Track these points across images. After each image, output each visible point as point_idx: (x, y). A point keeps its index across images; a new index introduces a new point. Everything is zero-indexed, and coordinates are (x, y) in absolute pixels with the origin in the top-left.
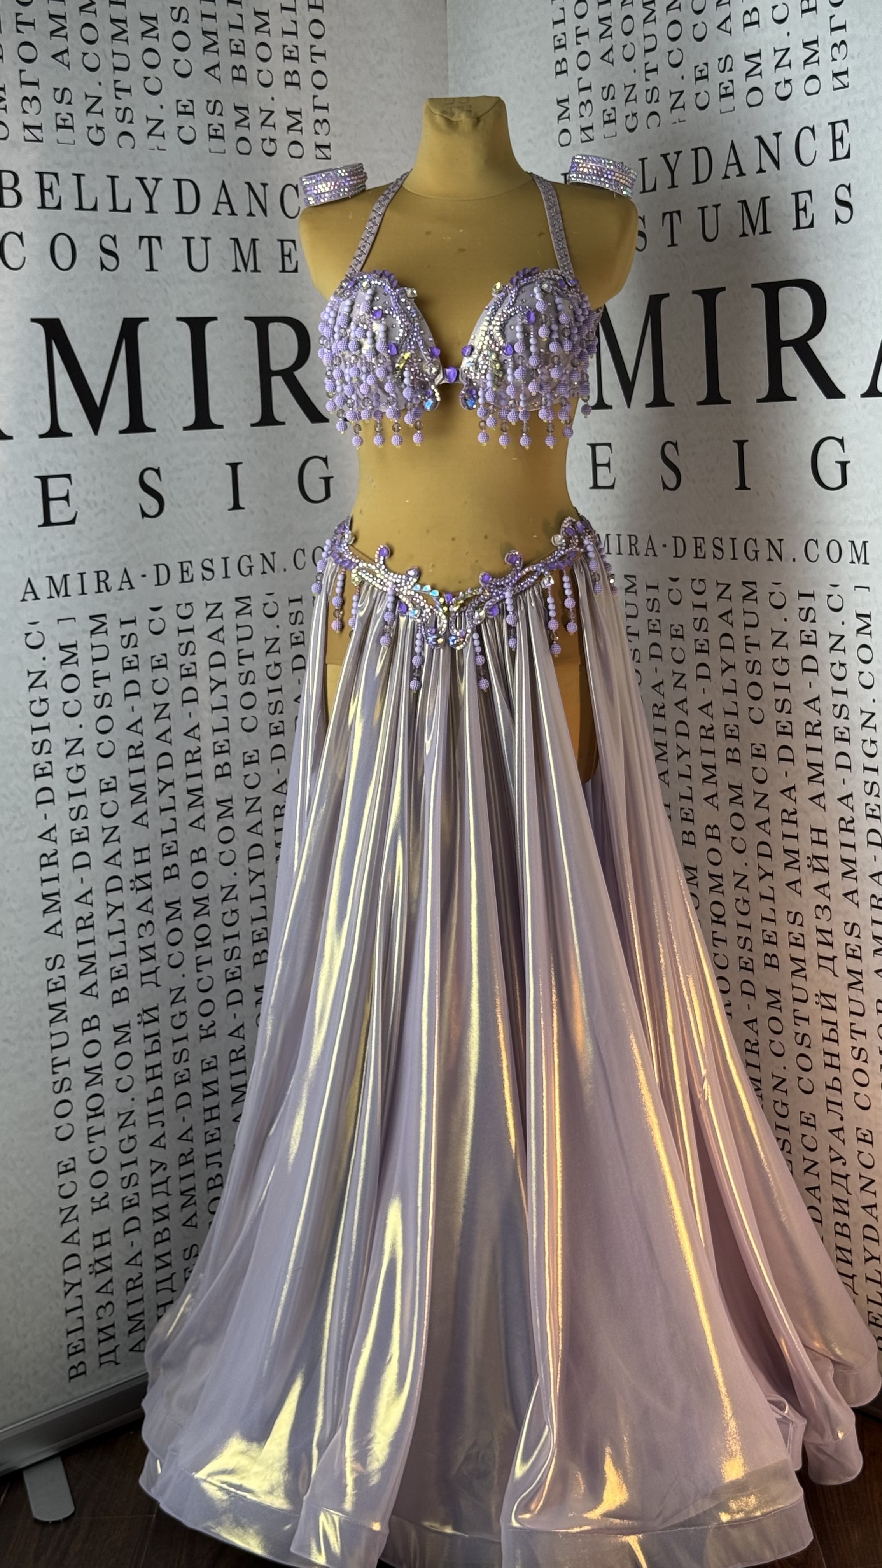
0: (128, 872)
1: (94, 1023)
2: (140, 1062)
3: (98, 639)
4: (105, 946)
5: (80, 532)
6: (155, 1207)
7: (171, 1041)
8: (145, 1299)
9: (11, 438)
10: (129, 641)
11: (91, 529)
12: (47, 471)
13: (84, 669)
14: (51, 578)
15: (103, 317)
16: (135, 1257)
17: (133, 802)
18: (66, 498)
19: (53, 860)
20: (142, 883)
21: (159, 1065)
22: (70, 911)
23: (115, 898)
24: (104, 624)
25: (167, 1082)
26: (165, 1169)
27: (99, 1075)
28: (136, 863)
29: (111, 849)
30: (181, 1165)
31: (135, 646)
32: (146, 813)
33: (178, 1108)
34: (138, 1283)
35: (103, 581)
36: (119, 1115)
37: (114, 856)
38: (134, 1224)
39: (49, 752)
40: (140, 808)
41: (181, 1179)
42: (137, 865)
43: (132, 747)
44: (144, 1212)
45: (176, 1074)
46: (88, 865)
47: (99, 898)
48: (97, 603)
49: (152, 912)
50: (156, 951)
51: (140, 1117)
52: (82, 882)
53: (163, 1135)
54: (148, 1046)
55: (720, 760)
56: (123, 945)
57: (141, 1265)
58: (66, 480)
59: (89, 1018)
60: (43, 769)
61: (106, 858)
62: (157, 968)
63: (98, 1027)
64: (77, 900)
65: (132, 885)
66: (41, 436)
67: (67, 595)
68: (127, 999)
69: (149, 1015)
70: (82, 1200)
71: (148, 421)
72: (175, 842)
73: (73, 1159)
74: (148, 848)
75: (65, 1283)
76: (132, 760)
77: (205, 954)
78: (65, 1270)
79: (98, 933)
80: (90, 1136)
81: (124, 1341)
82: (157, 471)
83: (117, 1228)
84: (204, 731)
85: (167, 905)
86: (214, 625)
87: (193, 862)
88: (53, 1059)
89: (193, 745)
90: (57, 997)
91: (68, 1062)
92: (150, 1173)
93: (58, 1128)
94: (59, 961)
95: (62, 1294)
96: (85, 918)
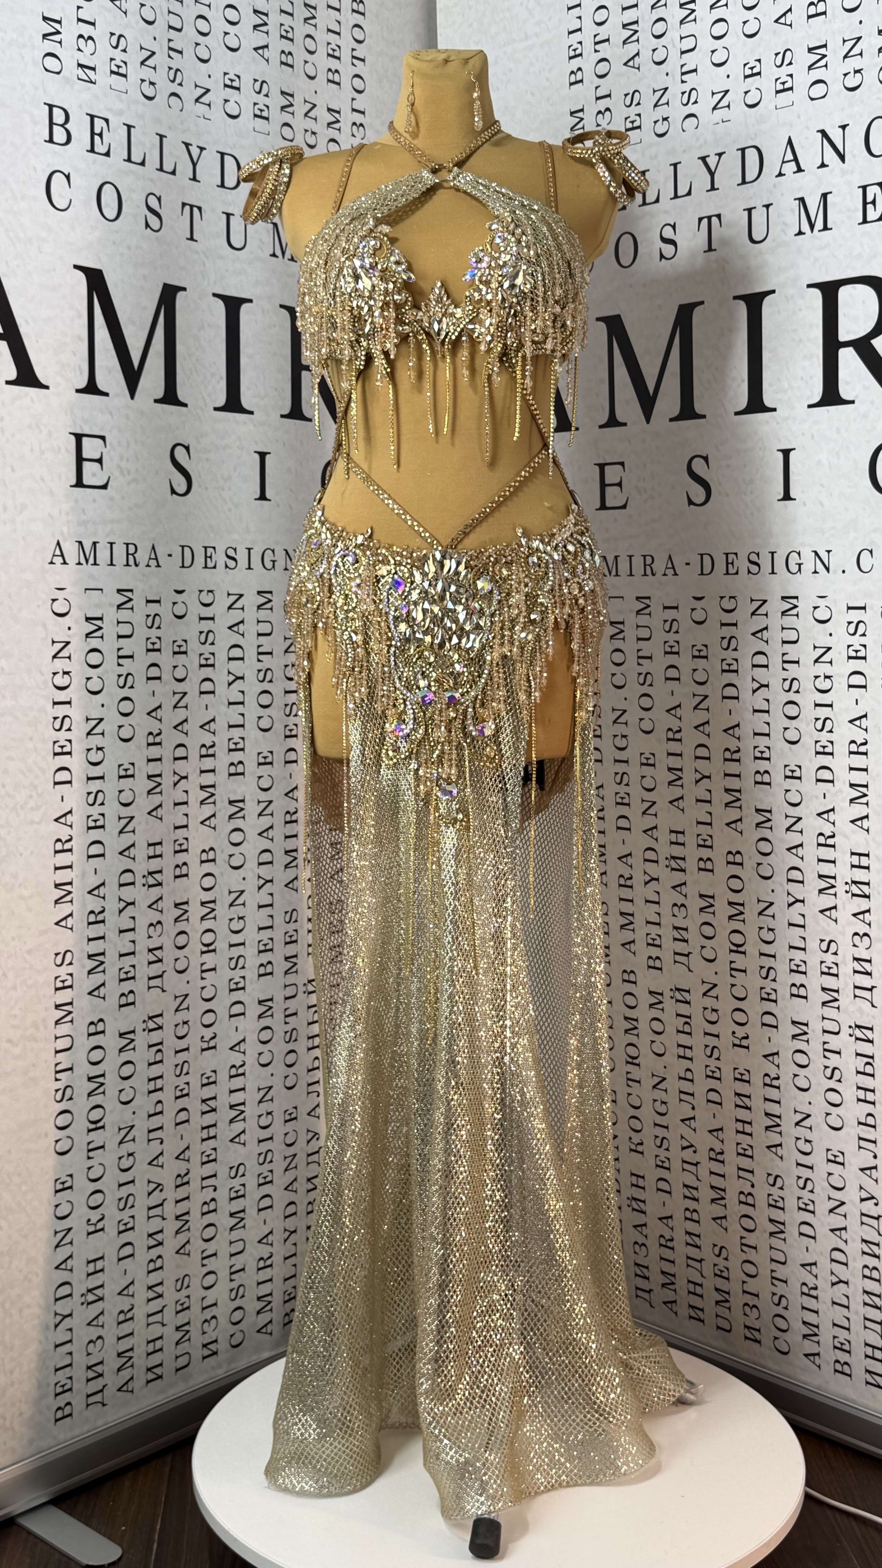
0: (141, 867)
1: (100, 1027)
2: (143, 1072)
3: (124, 615)
5: (112, 499)
6: (151, 1232)
7: (173, 1052)
8: (135, 1333)
9: (47, 387)
10: (153, 621)
11: (123, 498)
12: (82, 429)
13: (109, 645)
14: (80, 543)
15: (144, 277)
16: (127, 1287)
17: (149, 792)
18: (100, 461)
19: (67, 846)
20: (154, 879)
21: (161, 1077)
22: (82, 904)
23: (128, 894)
24: (131, 600)
25: (167, 1096)
26: (161, 1190)
27: (102, 1084)
28: (150, 857)
29: (127, 840)
30: (177, 1187)
31: (159, 628)
32: (160, 806)
33: (177, 1124)
34: (129, 1316)
35: (132, 555)
36: (120, 1129)
37: (128, 848)
38: (128, 1250)
39: (69, 730)
40: (156, 800)
41: (177, 1202)
42: (151, 860)
43: (151, 733)
44: (139, 1238)
45: (176, 1088)
46: (103, 855)
47: (111, 891)
48: (124, 577)
49: (161, 911)
50: (164, 954)
52: (96, 873)
53: (162, 1153)
54: (151, 1055)
55: (746, 784)
56: (132, 944)
57: (133, 1295)
58: (100, 441)
59: (96, 1021)
60: (62, 747)
61: (121, 850)
62: (164, 972)
63: (103, 1032)
64: (89, 892)
65: (144, 881)
67: (95, 564)
68: (133, 1003)
69: (154, 1022)
70: (77, 1222)
71: (181, 394)
72: (187, 839)
73: (71, 1176)
74: (160, 843)
75: (56, 1314)
76: (150, 747)
77: (210, 960)
78: (57, 1300)
79: (108, 929)
80: (89, 1151)
81: (112, 1380)
82: (187, 448)
83: (111, 1255)
84: (220, 725)
85: (177, 905)
86: (235, 616)
87: (202, 862)
88: (56, 1065)
89: (208, 739)
90: (64, 996)
91: (71, 1069)
92: (147, 1195)
93: (57, 1141)
94: (68, 957)
95: (53, 1327)
96: (97, 912)
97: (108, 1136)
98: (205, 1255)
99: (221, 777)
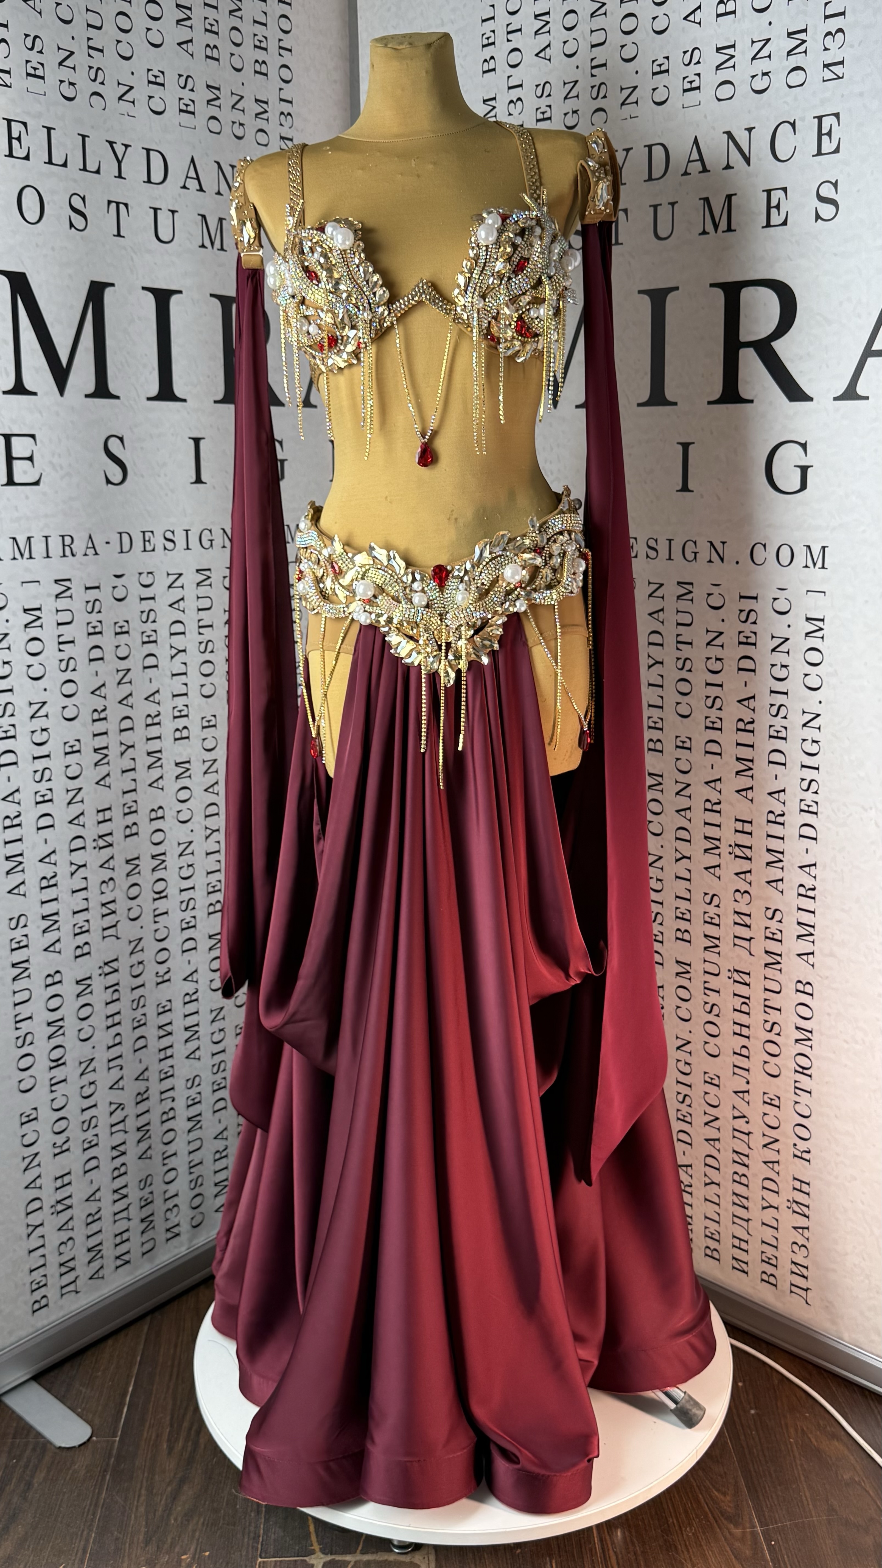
0: (91, 831)
1: (57, 978)
2: (100, 1012)
3: (62, 603)
4: (67, 904)
5: (45, 494)
6: (114, 1145)
7: (130, 990)
8: (103, 1231)
10: (93, 606)
11: (56, 492)
12: (10, 429)
13: (49, 633)
14: (14, 539)
15: (70, 276)
16: (94, 1194)
17: (96, 765)
18: (30, 459)
19: (16, 822)
20: (104, 841)
21: (119, 1013)
22: (33, 872)
23: (79, 858)
24: (69, 588)
25: (125, 1029)
26: (123, 1109)
27: (61, 1027)
28: (99, 823)
29: (75, 810)
30: (137, 1103)
31: (100, 612)
32: (108, 775)
33: (135, 1051)
34: (97, 1216)
35: (69, 546)
36: (81, 1063)
37: (77, 817)
38: (93, 1163)
39: (12, 715)
40: (103, 770)
41: (138, 1116)
42: (101, 825)
43: (95, 710)
44: (103, 1152)
45: (134, 1019)
46: (52, 826)
47: (62, 857)
48: (62, 567)
49: (113, 869)
50: (117, 906)
51: (100, 1064)
52: (46, 842)
53: (122, 1078)
54: (108, 996)
56: (85, 901)
57: (99, 1200)
58: (30, 439)
59: (52, 973)
60: (6, 732)
61: (70, 819)
62: (117, 922)
63: (60, 982)
64: (41, 861)
65: (95, 844)
66: (5, 393)
67: (31, 558)
68: (89, 953)
69: (110, 966)
70: (44, 1147)
71: (113, 388)
72: (135, 801)
73: (35, 1109)
74: (109, 809)
75: (28, 1225)
76: (96, 723)
77: (162, 905)
78: (28, 1214)
79: (61, 892)
80: (52, 1085)
81: (83, 1271)
82: (121, 439)
83: (77, 1169)
84: (165, 696)
85: (128, 862)
86: (176, 594)
87: (152, 820)
88: (16, 1016)
89: (153, 709)
90: (18, 956)
91: (30, 1018)
92: (108, 1114)
93: (20, 1082)
94: (23, 920)
95: (25, 1236)
96: (49, 877)
97: (71, 1071)
98: (165, 1156)
99: (167, 743)
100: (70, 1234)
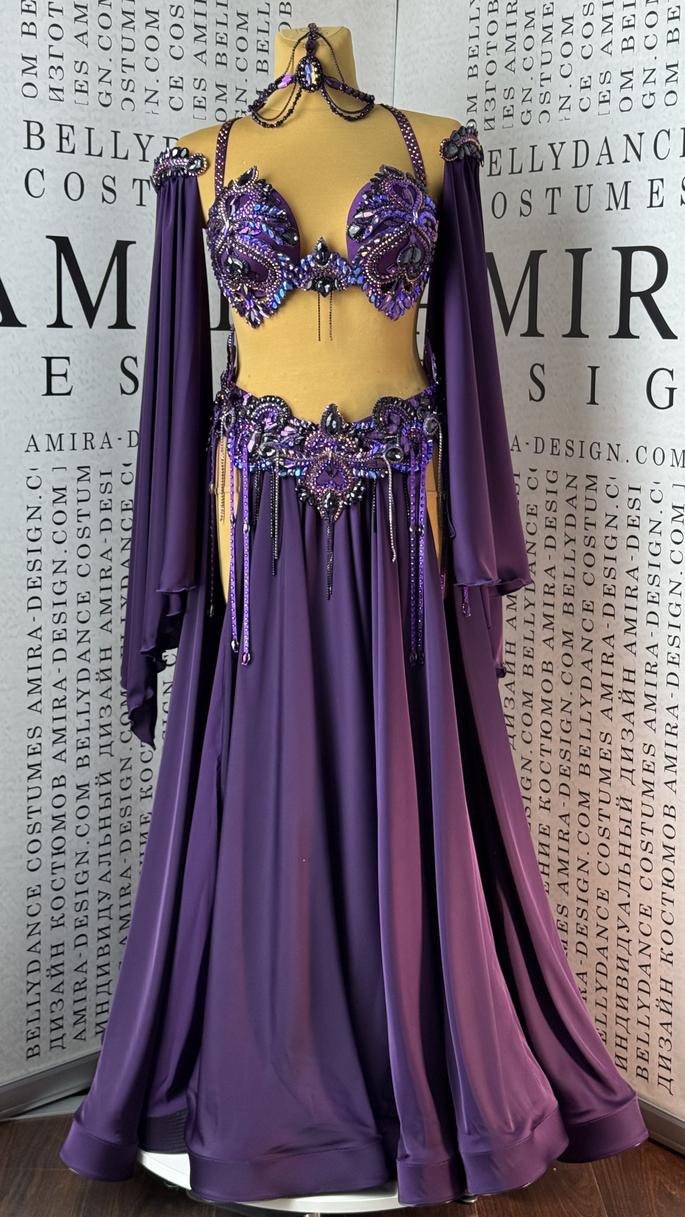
0: (95, 666)
1: (62, 781)
2: (95, 813)
3: (83, 485)
4: (73, 723)
5: (74, 402)
6: (100, 928)
7: (119, 799)
8: (87, 999)
9: (25, 326)
10: (106, 488)
11: (83, 400)
12: (51, 353)
13: (71, 507)
14: (49, 435)
15: (102, 237)
16: (82, 966)
17: (101, 613)
18: (65, 375)
19: (37, 653)
20: (105, 675)
21: (110, 817)
22: (48, 694)
23: (84, 686)
24: (88, 474)
25: (114, 831)
26: (109, 898)
27: (63, 822)
28: (102, 660)
29: (83, 647)
30: (121, 896)
31: (110, 492)
32: (110, 622)
33: (122, 851)
34: (83, 986)
35: (90, 441)
36: (77, 854)
37: (85, 653)
38: (82, 940)
39: (40, 570)
40: (106, 618)
41: (121, 907)
42: (102, 662)
43: (103, 570)
44: (91, 932)
45: (121, 825)
46: (65, 659)
47: (71, 685)
48: (83, 457)
49: (110, 698)
50: (112, 729)
51: (92, 857)
52: (59, 671)
53: (109, 872)
54: (102, 802)
55: (557, 612)
56: (87, 722)
57: (86, 972)
58: (66, 361)
59: (58, 777)
60: (34, 582)
61: (79, 655)
62: (112, 742)
63: (64, 785)
64: (55, 686)
65: (97, 677)
66: (49, 326)
67: (61, 450)
68: (88, 765)
69: (104, 778)
70: (44, 919)
71: (130, 321)
73: (39, 886)
74: (110, 649)
75: (28, 983)
76: (103, 580)
78: (29, 973)
79: (69, 712)
80: (53, 869)
81: (70, 1031)
82: (135, 360)
83: (70, 942)
88: (29, 808)
90: (33, 760)
91: (39, 811)
92: (97, 901)
93: (29, 862)
94: (38, 732)
95: (25, 992)
96: (60, 699)
97: (68, 859)
100: (61, 996)
